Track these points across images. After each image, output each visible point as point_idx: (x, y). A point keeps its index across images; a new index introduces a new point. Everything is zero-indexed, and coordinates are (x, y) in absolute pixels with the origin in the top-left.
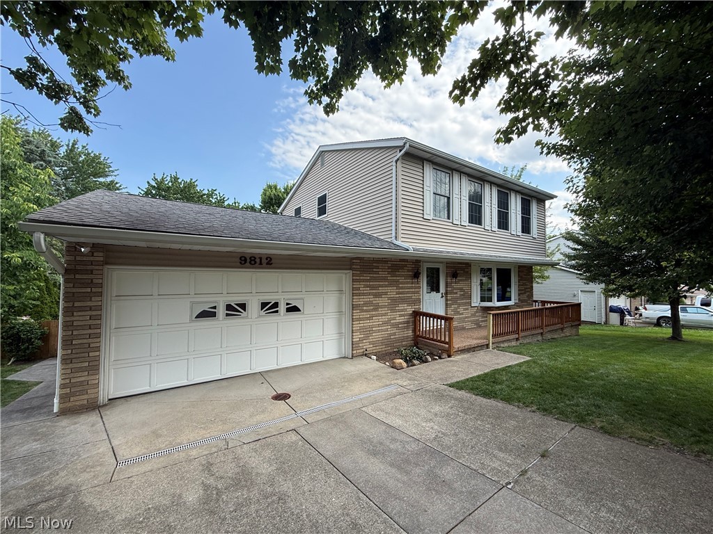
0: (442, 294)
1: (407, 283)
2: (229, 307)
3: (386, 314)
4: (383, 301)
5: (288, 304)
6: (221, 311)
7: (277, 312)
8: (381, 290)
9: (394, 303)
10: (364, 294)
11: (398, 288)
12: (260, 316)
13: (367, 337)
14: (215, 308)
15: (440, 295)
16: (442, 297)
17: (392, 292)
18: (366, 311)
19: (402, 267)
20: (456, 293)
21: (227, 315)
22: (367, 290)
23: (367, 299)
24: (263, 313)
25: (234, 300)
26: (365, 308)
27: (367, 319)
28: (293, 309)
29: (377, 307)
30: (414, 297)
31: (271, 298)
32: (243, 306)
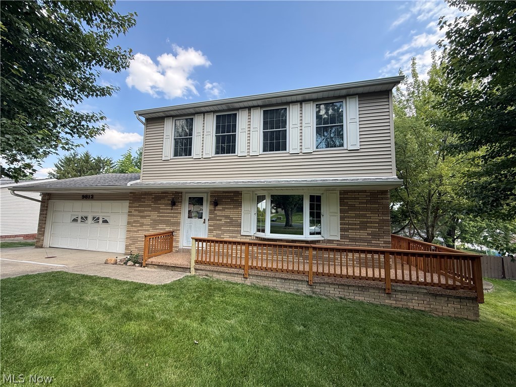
0: (205, 220)
1: (167, 209)
2: (82, 218)
3: (148, 230)
4: (147, 221)
5: (103, 219)
6: (79, 220)
7: (98, 222)
8: (146, 213)
9: (155, 223)
10: (134, 216)
11: (159, 212)
12: (92, 223)
13: (133, 244)
14: (77, 218)
15: (202, 220)
16: (204, 223)
17: (154, 215)
18: (135, 226)
19: (163, 198)
20: (220, 220)
21: (81, 221)
22: (136, 213)
23: (136, 219)
24: (93, 222)
25: (84, 215)
26: (134, 224)
27: (135, 231)
28: (105, 222)
29: (142, 225)
30: (173, 220)
31: (97, 215)
32: (86, 218)
